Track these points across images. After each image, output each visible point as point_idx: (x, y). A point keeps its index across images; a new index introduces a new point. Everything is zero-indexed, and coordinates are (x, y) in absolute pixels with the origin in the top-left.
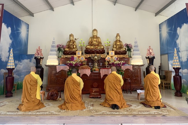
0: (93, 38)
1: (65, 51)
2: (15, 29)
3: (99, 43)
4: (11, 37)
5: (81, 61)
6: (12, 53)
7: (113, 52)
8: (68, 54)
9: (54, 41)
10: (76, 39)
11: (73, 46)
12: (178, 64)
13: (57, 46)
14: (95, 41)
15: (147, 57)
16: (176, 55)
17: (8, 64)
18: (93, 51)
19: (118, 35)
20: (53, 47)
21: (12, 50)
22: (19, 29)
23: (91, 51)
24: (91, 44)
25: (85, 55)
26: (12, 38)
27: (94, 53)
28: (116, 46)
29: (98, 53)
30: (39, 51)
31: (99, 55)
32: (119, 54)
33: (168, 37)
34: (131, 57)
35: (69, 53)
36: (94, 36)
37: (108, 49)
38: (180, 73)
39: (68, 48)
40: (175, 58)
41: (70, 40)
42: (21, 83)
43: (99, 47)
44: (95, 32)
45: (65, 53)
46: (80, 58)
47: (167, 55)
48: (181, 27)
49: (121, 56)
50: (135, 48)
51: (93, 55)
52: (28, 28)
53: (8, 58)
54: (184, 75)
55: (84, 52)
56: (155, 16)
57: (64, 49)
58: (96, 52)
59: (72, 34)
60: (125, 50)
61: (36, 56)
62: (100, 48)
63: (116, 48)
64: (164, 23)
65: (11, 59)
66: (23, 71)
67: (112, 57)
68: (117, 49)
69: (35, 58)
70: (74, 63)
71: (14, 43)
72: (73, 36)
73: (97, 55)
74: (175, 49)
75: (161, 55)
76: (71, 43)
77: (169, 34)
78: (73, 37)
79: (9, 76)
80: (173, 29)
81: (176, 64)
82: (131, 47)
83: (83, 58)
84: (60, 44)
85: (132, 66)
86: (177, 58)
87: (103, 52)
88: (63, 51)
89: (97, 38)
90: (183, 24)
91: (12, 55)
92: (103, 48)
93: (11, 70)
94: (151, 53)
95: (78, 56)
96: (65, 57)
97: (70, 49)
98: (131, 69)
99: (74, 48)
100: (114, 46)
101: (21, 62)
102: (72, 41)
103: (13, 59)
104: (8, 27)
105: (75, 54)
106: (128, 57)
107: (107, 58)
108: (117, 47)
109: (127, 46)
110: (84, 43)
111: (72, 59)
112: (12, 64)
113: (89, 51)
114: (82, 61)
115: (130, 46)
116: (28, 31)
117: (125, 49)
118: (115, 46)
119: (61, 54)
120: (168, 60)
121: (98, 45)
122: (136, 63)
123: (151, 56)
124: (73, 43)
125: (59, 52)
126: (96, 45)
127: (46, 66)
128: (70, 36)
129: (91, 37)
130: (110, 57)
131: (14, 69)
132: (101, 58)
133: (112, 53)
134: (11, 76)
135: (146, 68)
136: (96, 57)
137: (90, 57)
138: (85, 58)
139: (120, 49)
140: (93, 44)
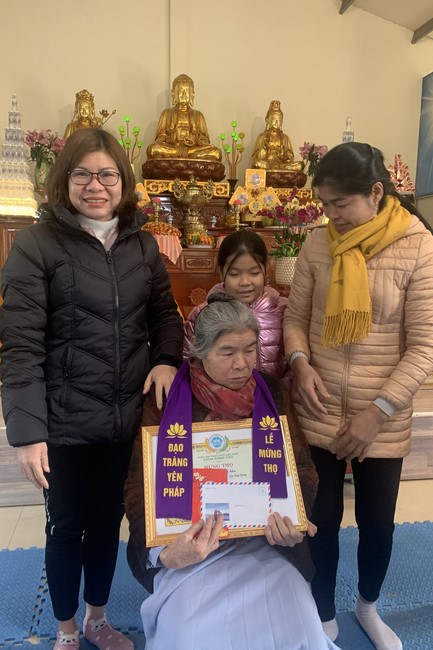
0: (175, 116)
7: (262, 175)
9: (15, 114)
10: (104, 114)
13: (30, 139)
14: (183, 128)
18: (182, 169)
19: (274, 108)
20: (12, 136)
23: (171, 165)
25: (148, 183)
27: (186, 177)
28: (267, 155)
29: (200, 175)
31: (204, 183)
32: (281, 185)
36: (179, 104)
37: (235, 163)
41: (81, 119)
43: (203, 154)
44: (185, 88)
49: (288, 192)
51: (182, 182)
56: (413, 42)
58: (191, 173)
59: (85, 91)
60: (303, 168)
62: (207, 157)
63: (266, 159)
67: (255, 193)
68: (272, 166)
72: (91, 99)
73: (199, 183)
78: (93, 105)
84: (41, 128)
87: (216, 174)
92: (217, 156)
94: (403, 183)
107: (234, 200)
108: (271, 158)
109: (312, 153)
110: (136, 134)
113: (166, 169)
117: (299, 167)
118: (263, 153)
119: (45, 172)
121: (197, 145)
125: (39, 165)
126: (191, 142)
129: (167, 111)
130: (247, 195)
132: (214, 197)
133: (256, 178)
136: (194, 192)
137: (167, 192)
138: (150, 195)
139: (282, 165)
140: (177, 141)
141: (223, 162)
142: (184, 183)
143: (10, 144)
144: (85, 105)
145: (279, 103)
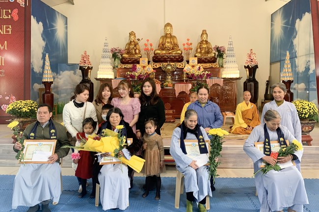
0: (165, 38)
1: (123, 58)
2: (48, 25)
3: (175, 46)
4: (44, 36)
5: (147, 73)
6: (48, 59)
7: (196, 60)
8: (128, 63)
9: (106, 43)
10: (139, 40)
11: (135, 50)
12: (290, 74)
13: (112, 51)
14: (168, 42)
15: (246, 66)
16: (287, 61)
17: (44, 76)
18: (166, 58)
19: (204, 32)
20: (105, 51)
21: (47, 56)
22: (54, 24)
23: (162, 57)
24: (162, 47)
25: (153, 64)
26: (46, 39)
27: (166, 62)
28: (201, 51)
29: (172, 60)
30: (85, 57)
31: (174, 63)
32: (205, 62)
33: (283, 35)
34: (222, 67)
35: (129, 61)
36: (167, 34)
37: (188, 54)
38: (295, 89)
39: (128, 53)
40: (285, 66)
41: (131, 42)
42: (61, 105)
43: (175, 53)
44: (168, 28)
45: (123, 61)
46: (146, 69)
47: (279, 63)
48: (301, 18)
49: (208, 65)
50: (229, 52)
51: (164, 64)
52: (66, 24)
53: (43, 67)
54: (299, 91)
55: (151, 60)
56: (266, 1)
57: (122, 56)
58: (169, 60)
59: (132, 32)
61: (82, 65)
63: (200, 53)
64: (278, 12)
65: (47, 68)
66: (64, 88)
67: (193, 66)
68: (202, 55)
69: (81, 68)
70: (137, 75)
71: (49, 46)
72: (135, 34)
73: (172, 64)
74: (288, 53)
75: (271, 64)
76: (132, 47)
77: (285, 29)
78: (135, 36)
79: (46, 93)
80: (290, 22)
81: (287, 75)
82: (223, 51)
83: (150, 69)
84: (116, 47)
85: (223, 79)
86: (289, 66)
87: (180, 59)
88: (121, 58)
89: (172, 37)
90: (305, 13)
91: (48, 63)
92: (180, 53)
93: (48, 85)
94: (253, 60)
95: (143, 65)
96: (123, 67)
97: (131, 55)
98: (222, 84)
99: (136, 53)
100: (197, 49)
101: (60, 75)
102: (133, 43)
103: (50, 68)
104: (38, 22)
105: (138, 63)
106: (218, 67)
107: (185, 69)
108: (203, 51)
109: (218, 49)
110: (151, 46)
111: (134, 69)
112: (49, 76)
113: (159, 59)
114: (149, 73)
115: (222, 49)
116: (66, 28)
117: (214, 55)
118: (199, 50)
119: (117, 62)
120: (280, 72)
121: (173, 49)
122: (229, 75)
123: (252, 64)
124: (135, 46)
125: (115, 60)
126: (170, 48)
127: (97, 79)
128: (130, 34)
129: (163, 36)
130: (190, 67)
131: (52, 83)
132: (177, 68)
133: (194, 61)
134: (49, 93)
135: (244, 83)
136: (169, 67)
137: (160, 67)
138: (154, 69)
139: (206, 55)
140: (166, 47)
141: (183, 55)
142: (166, 64)
143: (104, 53)
144: (132, 37)
145: (205, 31)
